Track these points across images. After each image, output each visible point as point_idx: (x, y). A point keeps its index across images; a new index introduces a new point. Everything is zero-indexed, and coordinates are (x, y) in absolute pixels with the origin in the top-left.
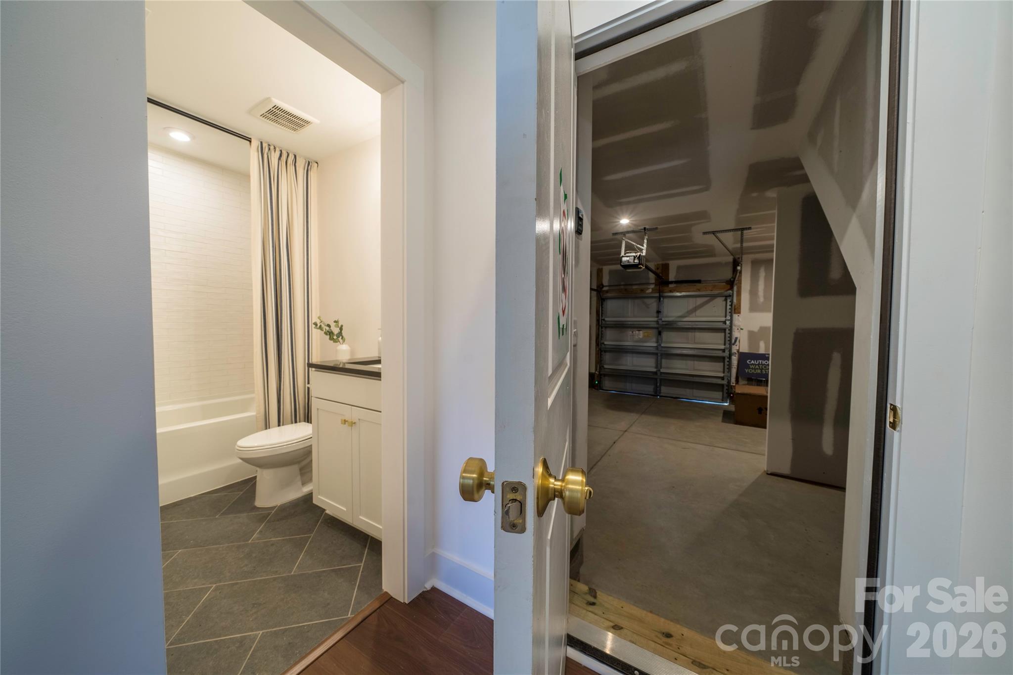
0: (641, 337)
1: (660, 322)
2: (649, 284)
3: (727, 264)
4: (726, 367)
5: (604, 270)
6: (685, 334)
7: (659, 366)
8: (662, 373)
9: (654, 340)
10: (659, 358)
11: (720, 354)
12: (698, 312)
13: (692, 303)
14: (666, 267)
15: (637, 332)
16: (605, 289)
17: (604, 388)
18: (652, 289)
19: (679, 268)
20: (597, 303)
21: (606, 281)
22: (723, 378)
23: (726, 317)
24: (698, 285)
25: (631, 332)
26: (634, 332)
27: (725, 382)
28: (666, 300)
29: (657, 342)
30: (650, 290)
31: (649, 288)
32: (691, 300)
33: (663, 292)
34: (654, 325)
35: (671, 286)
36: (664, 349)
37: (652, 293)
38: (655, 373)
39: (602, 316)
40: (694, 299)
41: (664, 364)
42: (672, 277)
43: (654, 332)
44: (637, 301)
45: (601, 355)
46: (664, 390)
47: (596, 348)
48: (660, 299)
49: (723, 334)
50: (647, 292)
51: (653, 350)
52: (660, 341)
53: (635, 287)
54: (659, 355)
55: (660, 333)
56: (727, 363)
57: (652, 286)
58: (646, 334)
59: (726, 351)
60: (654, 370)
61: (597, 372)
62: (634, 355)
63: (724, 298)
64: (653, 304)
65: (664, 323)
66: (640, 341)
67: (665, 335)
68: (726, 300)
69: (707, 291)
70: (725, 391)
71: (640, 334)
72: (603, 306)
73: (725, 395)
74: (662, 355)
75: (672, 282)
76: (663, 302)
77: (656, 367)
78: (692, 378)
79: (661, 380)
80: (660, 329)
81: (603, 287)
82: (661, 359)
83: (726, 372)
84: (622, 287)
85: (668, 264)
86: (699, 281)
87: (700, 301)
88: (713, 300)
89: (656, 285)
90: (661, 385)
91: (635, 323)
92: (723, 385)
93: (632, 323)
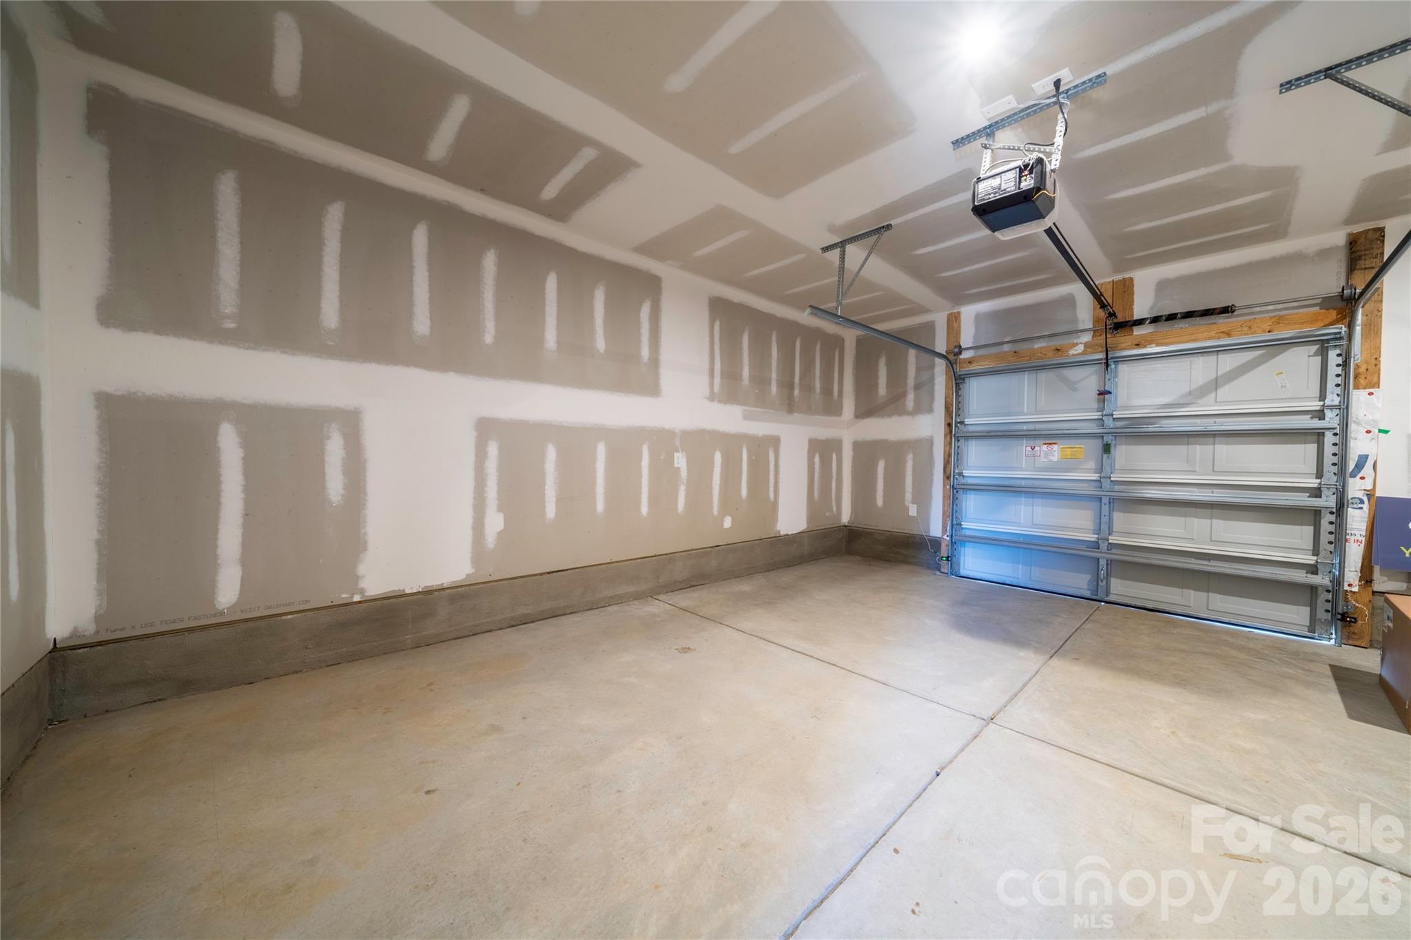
0: (1055, 459)
1: (1109, 422)
2: (1077, 332)
3: (1324, 254)
4: (1325, 538)
5: (963, 317)
6: (1181, 450)
7: (1104, 527)
8: (1112, 546)
9: (1092, 464)
10: (1105, 509)
11: (1304, 500)
12: (1224, 392)
13: (1201, 370)
14: (1126, 288)
15: (1045, 447)
16: (965, 355)
17: (963, 572)
18: (1086, 345)
19: (1163, 286)
20: (947, 387)
21: (966, 340)
22: (1313, 569)
23: (1323, 397)
24: (1223, 322)
25: (1029, 449)
26: (1037, 449)
27: (1322, 580)
28: (1123, 369)
29: (1100, 469)
30: (1080, 348)
31: (1077, 344)
32: (1200, 361)
33: (1115, 348)
34: (1093, 429)
35: (1138, 331)
36: (1117, 488)
37: (1084, 353)
38: (1096, 545)
39: (958, 415)
40: (1213, 358)
41: (1116, 526)
42: (1142, 306)
43: (1096, 445)
44: (1043, 376)
45: (955, 499)
46: (1120, 588)
47: (944, 486)
48: (1107, 365)
49: (1312, 448)
50: (1072, 352)
51: (1091, 490)
52: (1108, 469)
53: (1038, 345)
54: (1105, 500)
55: (1107, 448)
56: (1325, 526)
57: (1087, 338)
58: (1069, 452)
59: (1325, 492)
60: (1092, 537)
61: (945, 537)
62: (1038, 501)
63: (1315, 348)
64: (1088, 379)
65: (1119, 424)
66: (1052, 468)
67: (1122, 452)
68: (1323, 353)
69: (1255, 332)
70: (1322, 605)
71: (1055, 453)
72: (960, 393)
73: (1322, 615)
74: (1112, 501)
75: (1140, 322)
76: (1116, 372)
77: (1098, 531)
78: (1206, 563)
79: (1110, 563)
80: (1108, 439)
81: (960, 353)
82: (1111, 511)
83: (1322, 553)
84: (1006, 348)
85: (1131, 279)
86: (1226, 310)
87: (1228, 362)
88: (1274, 356)
89: (1095, 332)
90: (1108, 576)
91: (1038, 426)
92: (1313, 589)
93: (1031, 427)
